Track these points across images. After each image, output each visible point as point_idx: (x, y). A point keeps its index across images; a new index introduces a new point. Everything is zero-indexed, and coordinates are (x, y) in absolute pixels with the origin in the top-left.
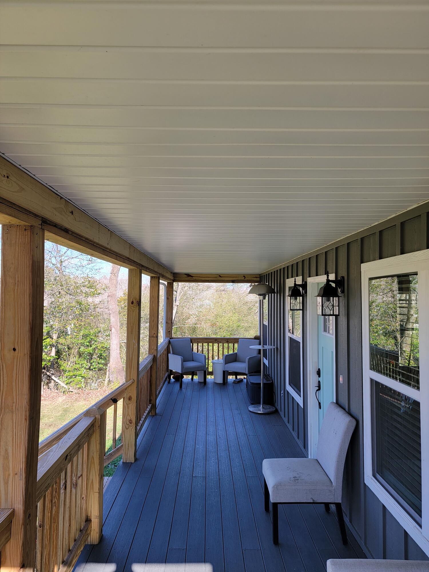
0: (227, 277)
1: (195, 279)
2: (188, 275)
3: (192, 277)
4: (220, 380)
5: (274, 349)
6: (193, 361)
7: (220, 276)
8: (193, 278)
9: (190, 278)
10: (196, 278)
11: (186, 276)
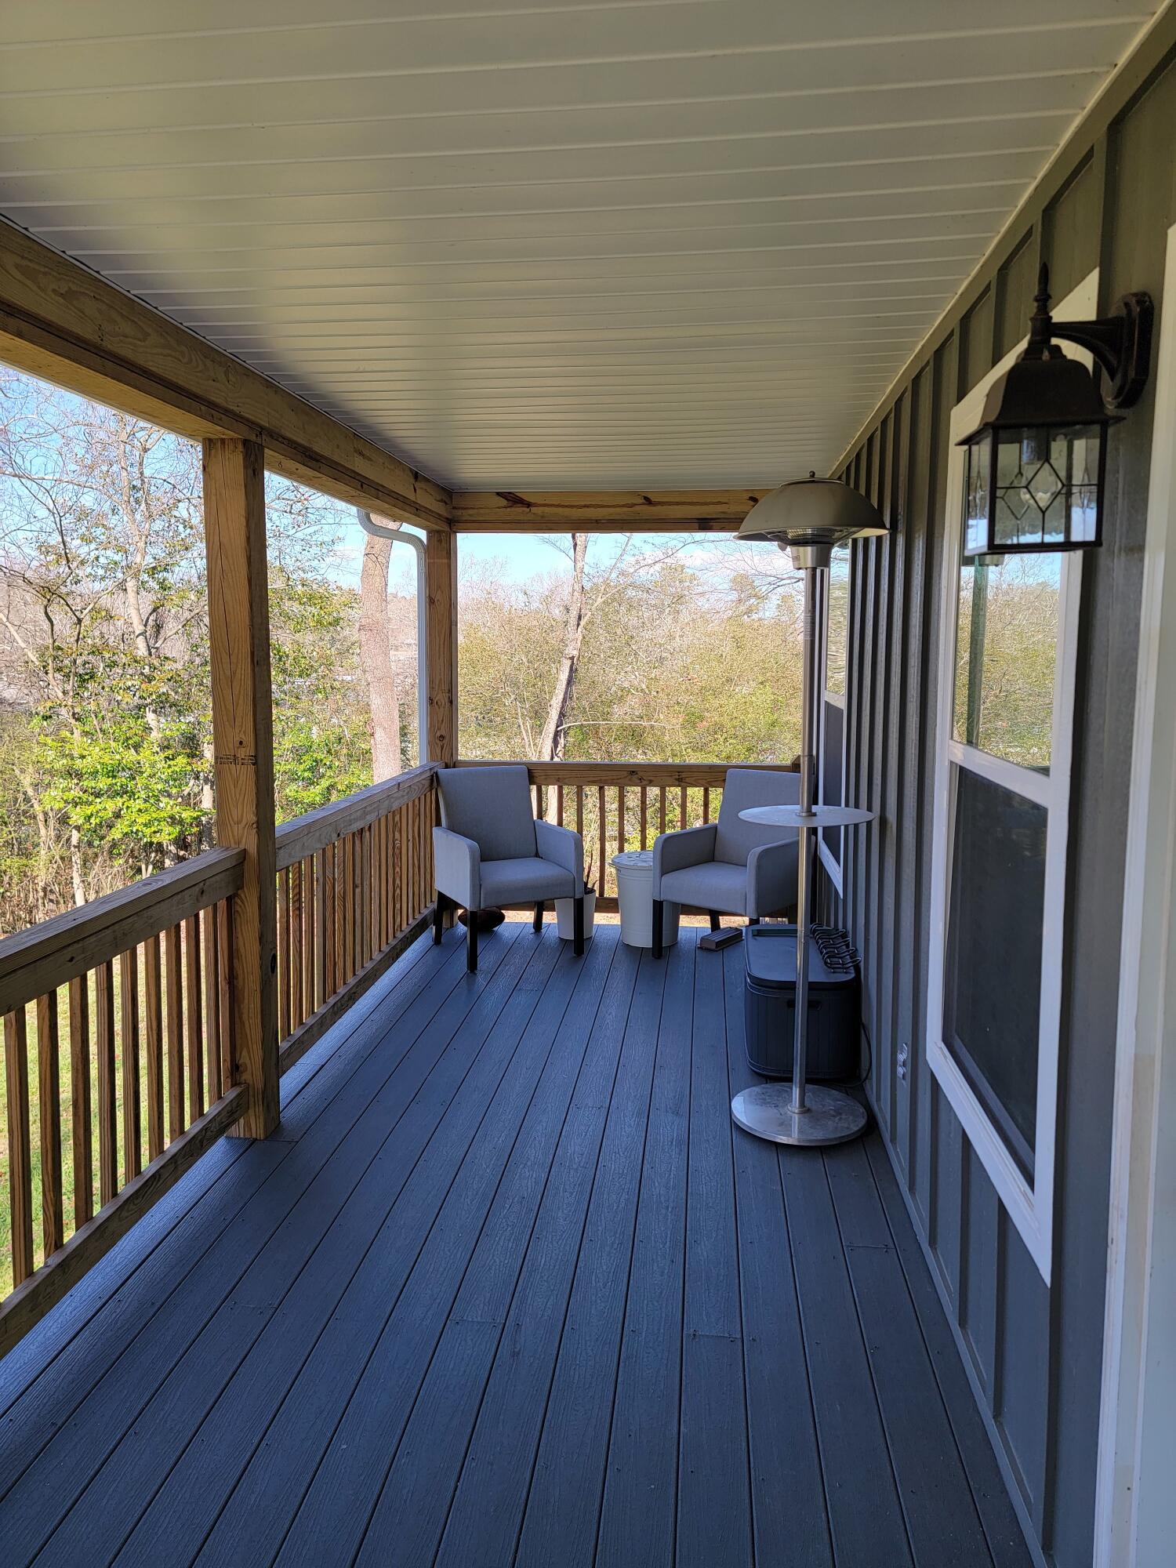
0: (678, 504)
1: (542, 517)
2: (513, 499)
3: (529, 505)
4: (642, 938)
5: (869, 824)
6: (537, 855)
7: (648, 501)
8: (534, 509)
9: (520, 509)
10: (547, 509)
11: (504, 502)
